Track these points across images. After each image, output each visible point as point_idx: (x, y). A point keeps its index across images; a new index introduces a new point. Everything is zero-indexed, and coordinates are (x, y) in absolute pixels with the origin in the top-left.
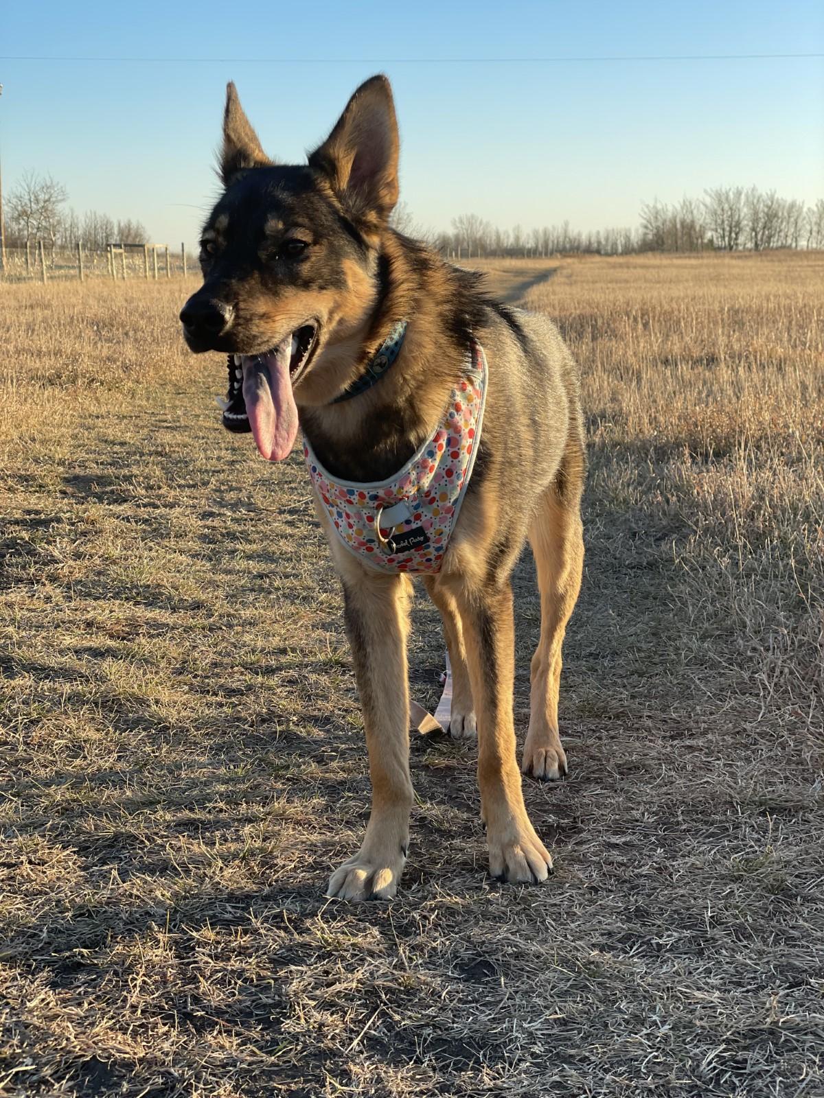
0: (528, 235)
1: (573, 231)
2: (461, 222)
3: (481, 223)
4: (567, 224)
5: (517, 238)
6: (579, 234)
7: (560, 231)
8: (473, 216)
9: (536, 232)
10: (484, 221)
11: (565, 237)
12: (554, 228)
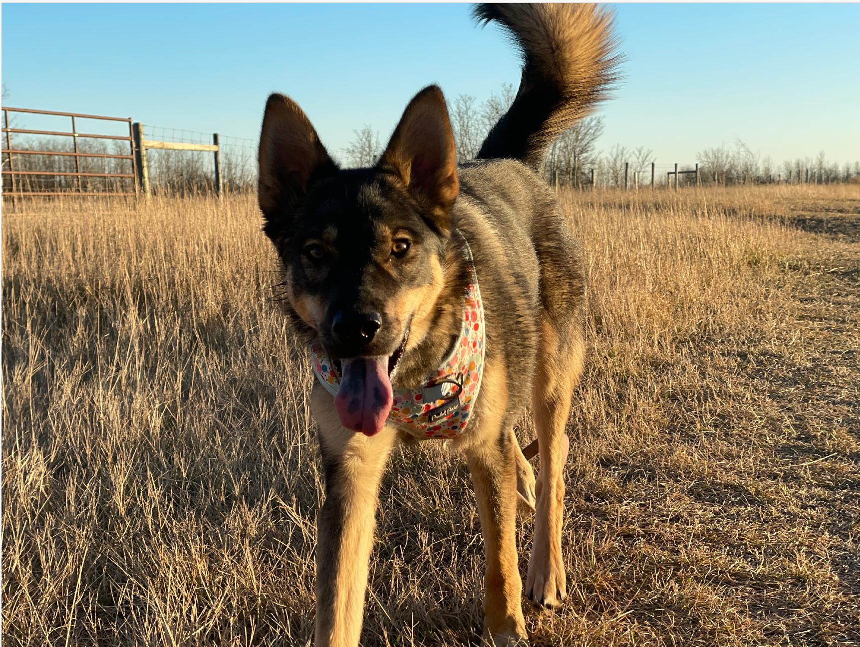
0: (779, 167)
1: (829, 163)
2: (707, 155)
3: (727, 157)
4: (822, 154)
5: (767, 170)
6: (836, 166)
7: (815, 162)
8: (719, 151)
9: (787, 165)
10: (731, 154)
11: (821, 168)
12: (808, 160)
